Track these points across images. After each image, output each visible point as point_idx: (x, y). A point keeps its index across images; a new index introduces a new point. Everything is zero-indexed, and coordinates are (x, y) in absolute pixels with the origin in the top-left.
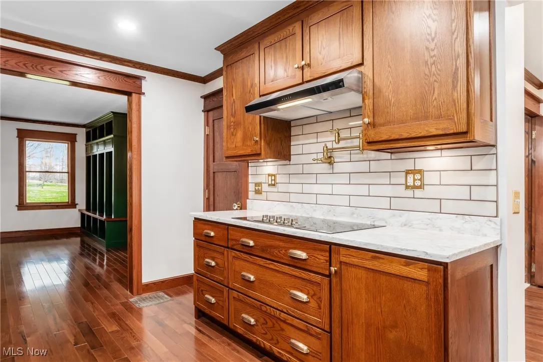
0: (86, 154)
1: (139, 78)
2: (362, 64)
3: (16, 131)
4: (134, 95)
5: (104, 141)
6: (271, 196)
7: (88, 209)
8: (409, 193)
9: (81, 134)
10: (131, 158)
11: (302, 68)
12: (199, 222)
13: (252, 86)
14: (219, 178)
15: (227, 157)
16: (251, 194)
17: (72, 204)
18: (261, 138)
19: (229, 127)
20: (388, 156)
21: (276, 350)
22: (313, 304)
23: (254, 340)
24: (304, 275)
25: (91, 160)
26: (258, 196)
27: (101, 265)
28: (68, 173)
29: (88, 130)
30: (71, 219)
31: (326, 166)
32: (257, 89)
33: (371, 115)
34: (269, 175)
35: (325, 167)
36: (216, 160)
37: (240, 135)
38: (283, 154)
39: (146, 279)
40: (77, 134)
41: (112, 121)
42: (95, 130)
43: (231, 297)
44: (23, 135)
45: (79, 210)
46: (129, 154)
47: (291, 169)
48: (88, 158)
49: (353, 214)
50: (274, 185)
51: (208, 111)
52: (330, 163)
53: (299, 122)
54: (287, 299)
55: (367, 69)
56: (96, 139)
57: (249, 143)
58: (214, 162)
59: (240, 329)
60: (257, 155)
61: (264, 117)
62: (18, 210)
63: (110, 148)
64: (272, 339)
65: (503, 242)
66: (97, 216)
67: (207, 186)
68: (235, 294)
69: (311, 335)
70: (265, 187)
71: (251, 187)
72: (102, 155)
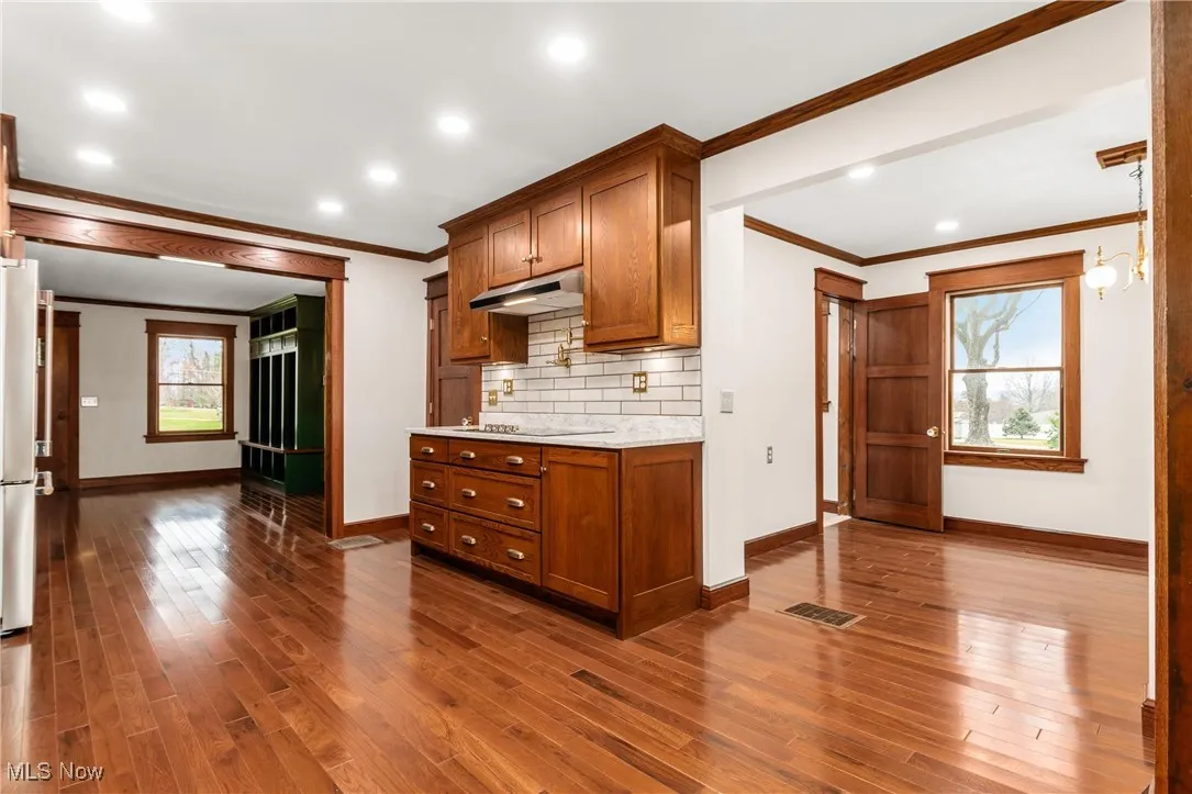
0: (251, 356)
1: (342, 261)
2: (582, 264)
3: (145, 323)
4: (334, 281)
5: (282, 337)
6: (507, 407)
7: (253, 438)
8: (636, 396)
9: (243, 327)
10: (330, 362)
11: (531, 261)
12: (416, 438)
13: (480, 275)
14: (446, 385)
15: (453, 360)
16: (484, 406)
17: (228, 433)
18: (489, 338)
19: (454, 323)
20: (618, 357)
21: (495, 566)
22: (528, 508)
23: (474, 561)
24: (519, 480)
25: (258, 366)
26: (493, 408)
27: (278, 521)
28: (223, 385)
29: (256, 319)
30: (227, 456)
31: (563, 368)
32: (485, 280)
33: (589, 317)
34: (505, 381)
35: (561, 371)
36: (443, 363)
37: (466, 334)
38: (519, 355)
39: (349, 519)
40: (235, 326)
41: (294, 308)
42: (266, 321)
43: (451, 520)
44: (155, 329)
45: (240, 442)
46: (327, 357)
47: (529, 373)
48: (254, 363)
49: (587, 421)
50: (510, 393)
51: (433, 299)
52: (568, 366)
53: (536, 318)
54: (505, 508)
55: (586, 269)
56: (269, 333)
57: (476, 343)
58: (440, 365)
59: (461, 554)
60: (486, 358)
61: (494, 313)
62: (147, 442)
63: (293, 348)
64: (492, 555)
65: (705, 439)
66: (270, 447)
67: (431, 398)
68: (455, 515)
69: (525, 539)
70: (501, 397)
71: (485, 397)
72: (277, 358)
